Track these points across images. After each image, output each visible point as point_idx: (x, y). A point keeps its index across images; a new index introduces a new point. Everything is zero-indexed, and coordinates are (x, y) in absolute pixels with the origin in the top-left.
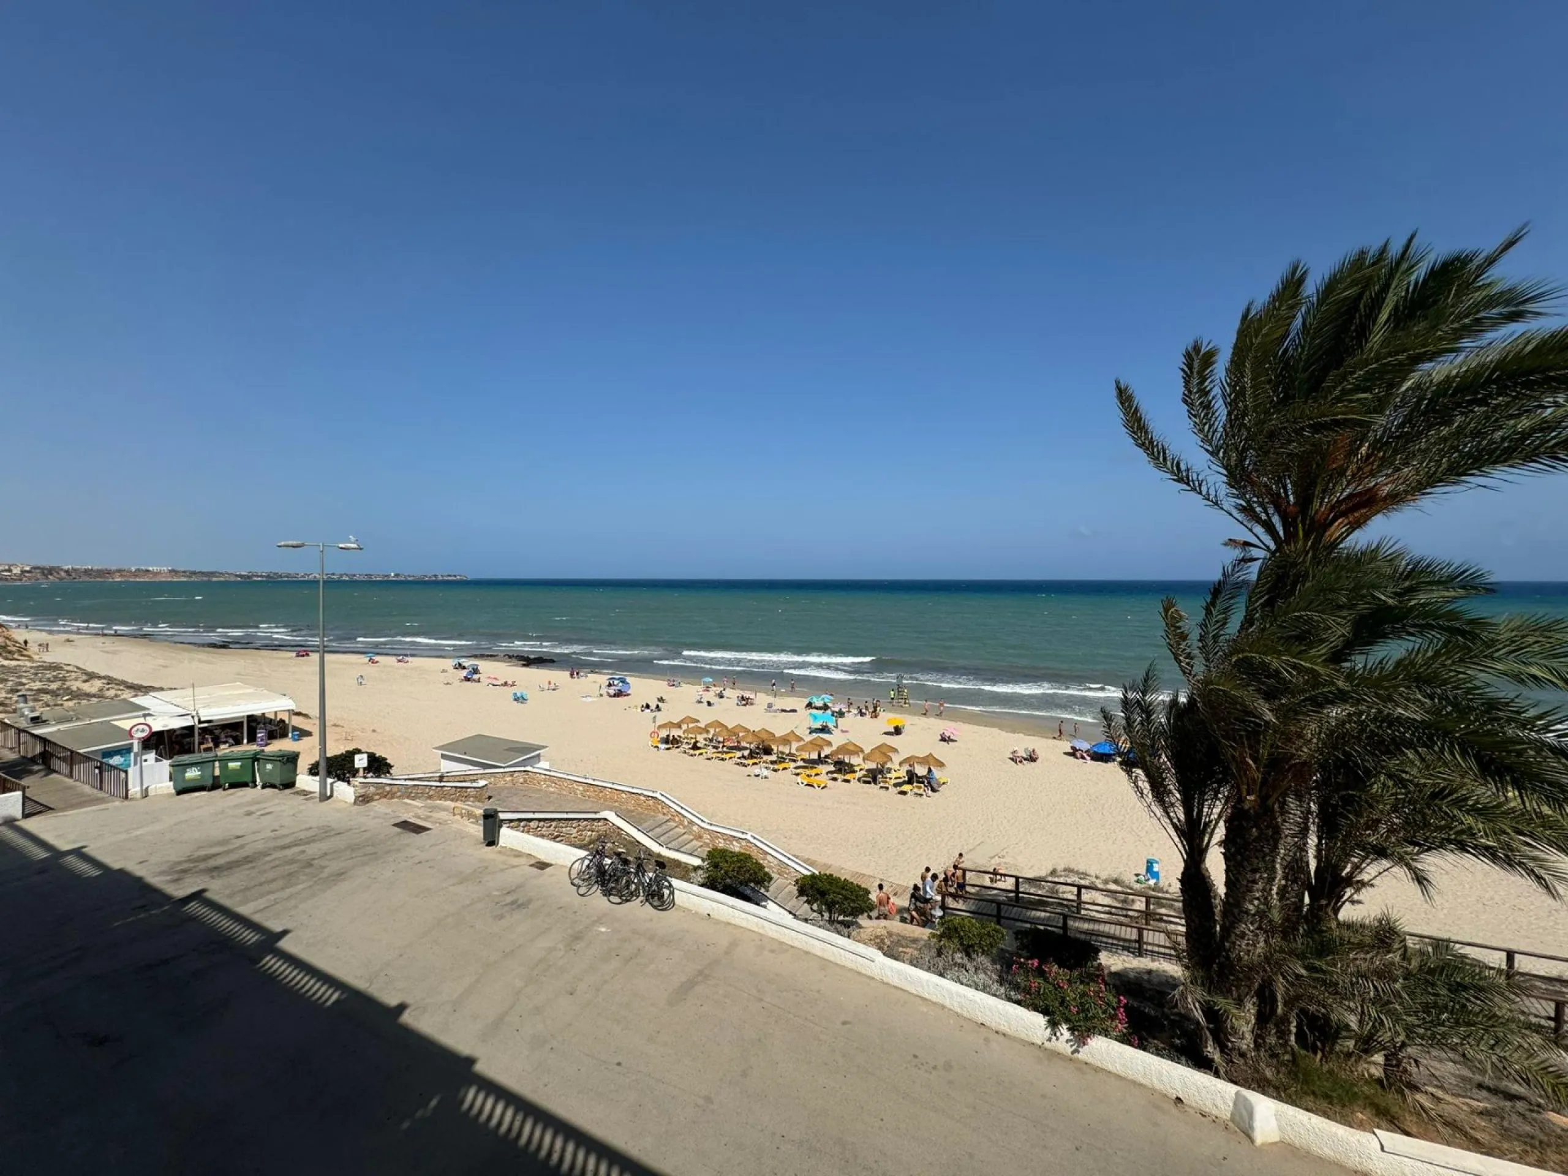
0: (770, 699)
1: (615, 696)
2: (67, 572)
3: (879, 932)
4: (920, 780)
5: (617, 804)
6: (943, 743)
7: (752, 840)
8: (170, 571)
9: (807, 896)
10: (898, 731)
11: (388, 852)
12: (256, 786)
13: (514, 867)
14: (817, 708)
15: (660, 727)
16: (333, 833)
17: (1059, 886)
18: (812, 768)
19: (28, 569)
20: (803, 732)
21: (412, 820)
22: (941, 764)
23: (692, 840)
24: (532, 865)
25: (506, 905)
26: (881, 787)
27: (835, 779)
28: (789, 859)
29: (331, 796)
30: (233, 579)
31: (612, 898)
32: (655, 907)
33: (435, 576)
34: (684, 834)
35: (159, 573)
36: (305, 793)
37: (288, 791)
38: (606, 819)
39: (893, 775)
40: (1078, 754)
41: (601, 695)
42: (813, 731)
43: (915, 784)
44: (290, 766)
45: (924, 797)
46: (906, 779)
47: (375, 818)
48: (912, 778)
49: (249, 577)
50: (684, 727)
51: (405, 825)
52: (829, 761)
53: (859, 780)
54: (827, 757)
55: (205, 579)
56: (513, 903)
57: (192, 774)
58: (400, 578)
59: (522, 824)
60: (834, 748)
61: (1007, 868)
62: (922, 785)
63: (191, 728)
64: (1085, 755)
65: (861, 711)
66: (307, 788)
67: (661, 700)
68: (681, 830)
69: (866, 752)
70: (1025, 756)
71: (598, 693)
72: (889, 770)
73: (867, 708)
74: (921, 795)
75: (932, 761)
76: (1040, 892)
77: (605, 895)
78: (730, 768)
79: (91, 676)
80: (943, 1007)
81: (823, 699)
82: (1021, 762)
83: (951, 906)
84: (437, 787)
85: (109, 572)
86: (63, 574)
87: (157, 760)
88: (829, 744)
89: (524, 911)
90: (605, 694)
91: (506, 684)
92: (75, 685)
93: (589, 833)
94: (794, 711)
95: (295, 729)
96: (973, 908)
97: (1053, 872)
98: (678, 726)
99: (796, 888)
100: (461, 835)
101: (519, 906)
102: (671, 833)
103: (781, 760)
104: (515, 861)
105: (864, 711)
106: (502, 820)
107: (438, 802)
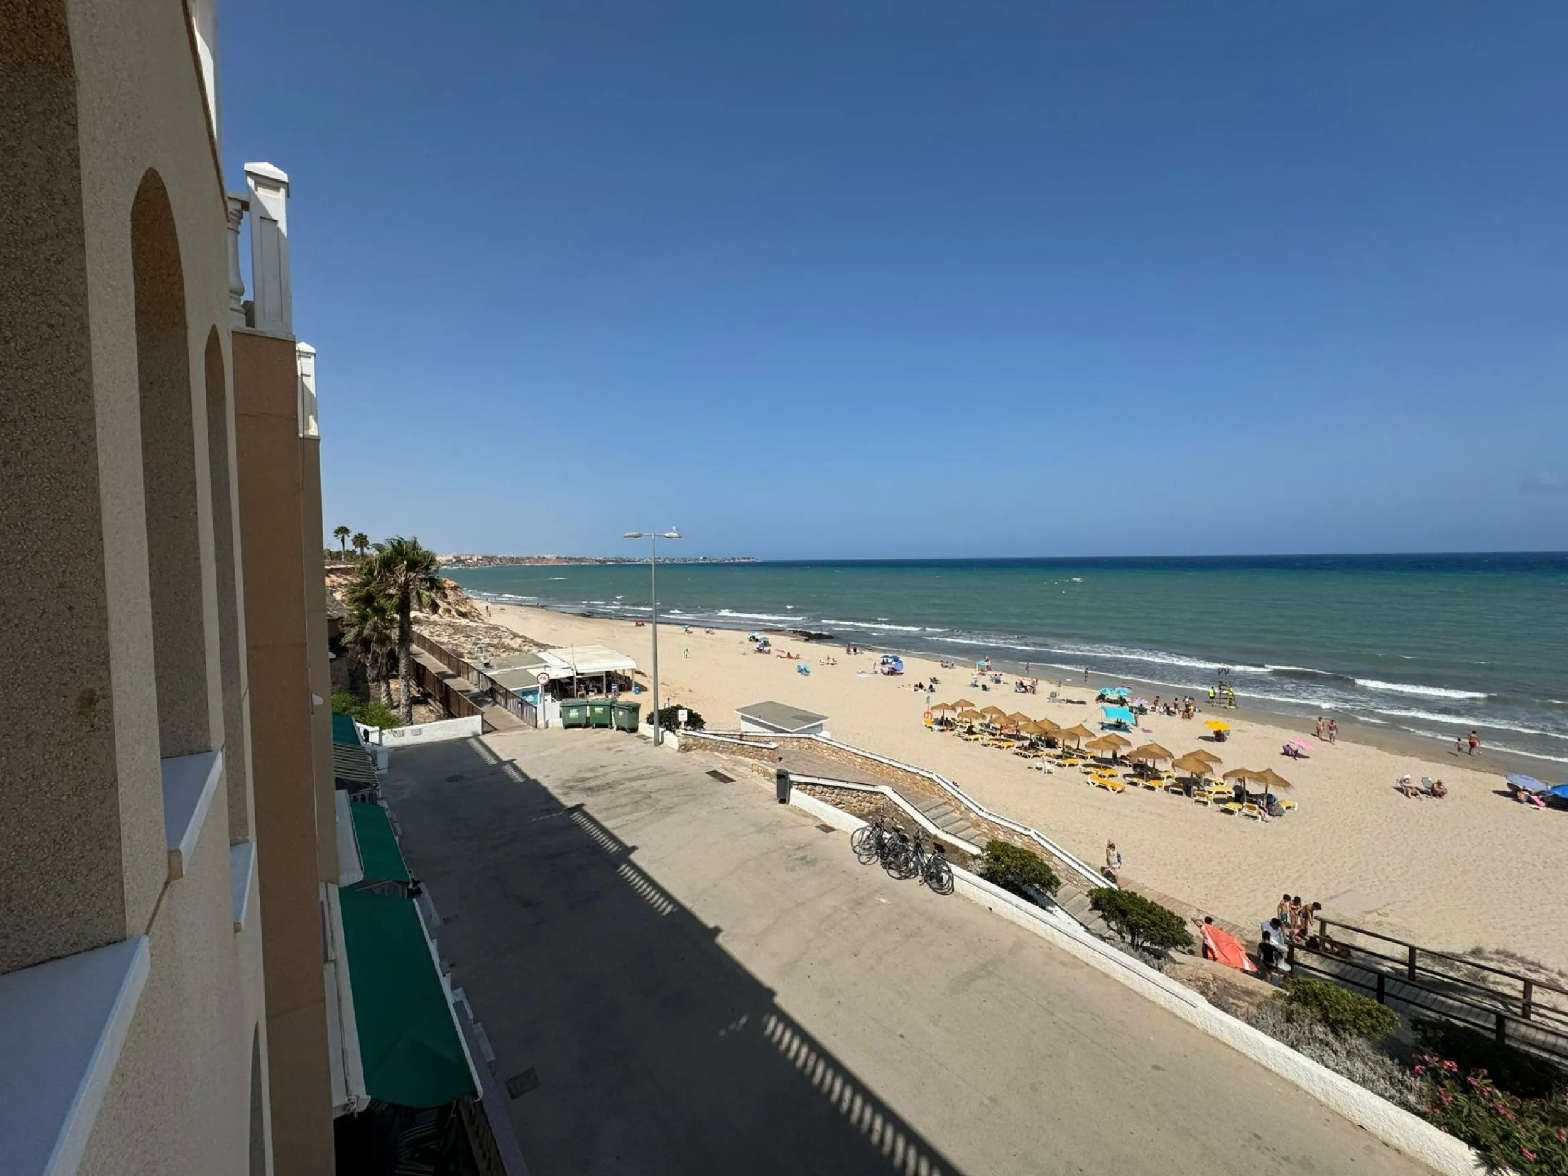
0: (1054, 688)
1: (888, 673)
2: (500, 559)
3: (1201, 973)
4: (1253, 799)
5: (893, 780)
6: (1286, 757)
7: (1035, 837)
8: (557, 558)
9: (1103, 911)
10: (1219, 737)
11: (703, 795)
12: (612, 728)
13: (803, 826)
14: (1111, 702)
15: (933, 708)
16: (663, 773)
17: (1486, 973)
18: (1105, 768)
19: (480, 557)
20: (1093, 726)
21: (721, 771)
22: (1285, 784)
23: (969, 827)
24: (817, 827)
25: (797, 859)
26: (1197, 801)
27: (1134, 784)
28: (1080, 865)
29: (662, 742)
30: (594, 563)
31: (891, 871)
32: (934, 889)
33: (733, 559)
34: (961, 819)
35: (550, 559)
36: (644, 737)
37: (633, 735)
38: (883, 793)
39: (1214, 788)
40: (1522, 796)
41: (876, 672)
42: (1104, 727)
43: (1245, 804)
44: (634, 714)
45: (1260, 820)
46: (1233, 795)
47: (693, 765)
48: (1240, 795)
49: (604, 562)
50: (959, 710)
51: (714, 774)
52: (1128, 762)
53: (1166, 788)
54: (1123, 757)
55: (578, 563)
56: (803, 858)
57: (574, 713)
58: (707, 561)
59: (809, 787)
60: (1134, 748)
61: (1392, 931)
62: (1257, 806)
63: (571, 678)
64: (1535, 798)
65: (1168, 709)
66: (646, 734)
67: (934, 680)
68: (957, 815)
69: (1176, 758)
70: (1422, 787)
71: (872, 671)
72: (1208, 783)
73: (1176, 706)
74: (1255, 818)
75: (1270, 778)
76: (1451, 974)
77: (885, 868)
78: (1007, 757)
79: (515, 636)
80: (1298, 1088)
81: (1119, 692)
82: (1415, 795)
83: (1301, 962)
84: (739, 744)
85: (523, 560)
86: (498, 561)
87: (553, 701)
88: (1127, 743)
89: (812, 868)
90: (879, 671)
91: (789, 656)
92: (507, 641)
93: (868, 805)
94: (1084, 703)
95: (637, 684)
96: (1337, 971)
97: (1477, 952)
98: (953, 708)
99: (1089, 899)
100: (757, 790)
101: (808, 862)
102: (947, 816)
103: (1067, 754)
104: (804, 821)
105: (1172, 709)
106: (792, 782)
107: (740, 757)
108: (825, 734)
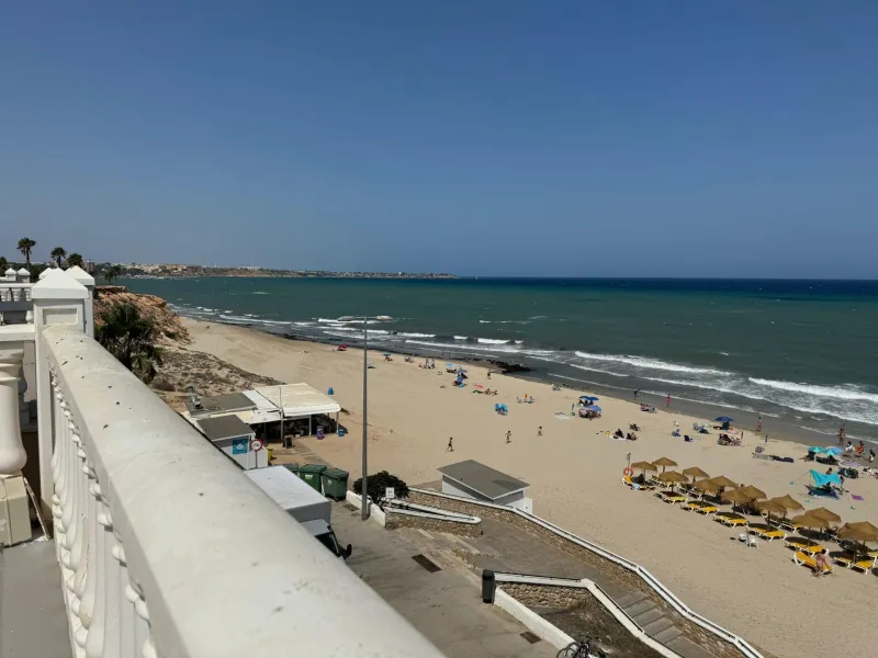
0: (759, 441)
1: (587, 416)
7: (739, 646)
11: (411, 588)
14: (821, 461)
18: (812, 544)
21: (427, 556)
23: (671, 626)
24: (523, 635)
27: (842, 564)
29: (370, 518)
36: (352, 508)
37: (341, 504)
38: (586, 590)
41: (574, 415)
44: (343, 483)
47: (399, 546)
51: (420, 559)
63: (278, 423)
66: (354, 505)
67: (634, 427)
71: (571, 413)
78: (710, 527)
79: (222, 365)
81: (829, 450)
90: (577, 415)
91: (487, 392)
92: (215, 371)
93: (570, 600)
94: (791, 460)
95: (340, 427)
98: (653, 467)
100: (467, 584)
102: (650, 612)
103: (772, 524)
104: (509, 626)
106: (497, 582)
108: (524, 506)
